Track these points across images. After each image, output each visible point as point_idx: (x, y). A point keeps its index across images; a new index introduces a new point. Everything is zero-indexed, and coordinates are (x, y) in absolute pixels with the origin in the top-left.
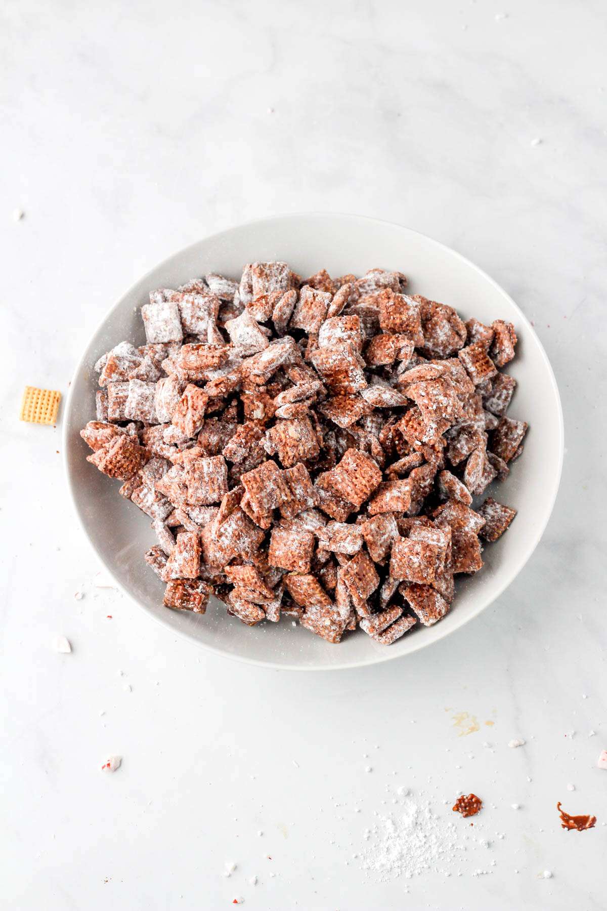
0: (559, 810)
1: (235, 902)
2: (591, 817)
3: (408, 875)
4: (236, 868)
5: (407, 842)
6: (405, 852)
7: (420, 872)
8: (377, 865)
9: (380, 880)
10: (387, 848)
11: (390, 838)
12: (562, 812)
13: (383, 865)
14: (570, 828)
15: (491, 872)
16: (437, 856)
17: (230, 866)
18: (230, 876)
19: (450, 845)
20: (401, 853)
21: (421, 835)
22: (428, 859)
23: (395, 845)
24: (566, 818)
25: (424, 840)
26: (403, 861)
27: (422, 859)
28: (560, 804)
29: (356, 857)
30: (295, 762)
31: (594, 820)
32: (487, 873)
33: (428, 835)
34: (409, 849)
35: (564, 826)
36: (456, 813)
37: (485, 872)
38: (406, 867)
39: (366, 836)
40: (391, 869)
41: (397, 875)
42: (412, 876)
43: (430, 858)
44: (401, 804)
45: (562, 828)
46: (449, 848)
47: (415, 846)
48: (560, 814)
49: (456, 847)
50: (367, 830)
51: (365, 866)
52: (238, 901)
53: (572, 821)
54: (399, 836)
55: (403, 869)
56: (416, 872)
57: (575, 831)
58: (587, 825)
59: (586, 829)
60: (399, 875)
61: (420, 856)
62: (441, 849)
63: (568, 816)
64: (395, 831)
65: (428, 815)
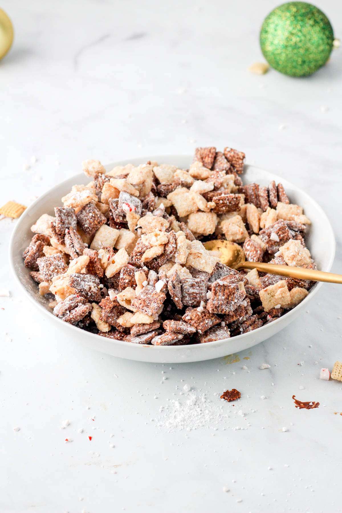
0: (294, 399)
1: (67, 440)
2: (316, 402)
3: (188, 429)
4: (69, 425)
6: (187, 418)
7: (196, 428)
9: (169, 432)
10: (175, 416)
11: (177, 412)
14: (301, 408)
15: (246, 429)
16: (209, 420)
17: (65, 424)
18: (64, 428)
19: (218, 415)
20: (184, 418)
21: (199, 410)
22: (202, 422)
23: (180, 414)
24: (298, 403)
25: (200, 412)
26: (185, 422)
27: (198, 421)
28: (294, 396)
29: (153, 420)
30: (116, 375)
31: (318, 404)
32: (244, 429)
33: (203, 410)
34: (190, 417)
35: (297, 407)
36: (223, 399)
37: (242, 428)
38: (187, 425)
40: (177, 426)
41: (180, 429)
42: (191, 430)
43: (204, 422)
44: (186, 395)
46: (218, 416)
47: (193, 415)
48: (295, 401)
49: (222, 416)
50: (161, 407)
53: (302, 404)
54: (183, 410)
55: (185, 427)
56: (194, 428)
57: (305, 409)
58: (313, 406)
59: (313, 408)
60: (182, 429)
61: (197, 420)
62: (211, 417)
63: (300, 402)
64: (180, 407)
65: (203, 400)
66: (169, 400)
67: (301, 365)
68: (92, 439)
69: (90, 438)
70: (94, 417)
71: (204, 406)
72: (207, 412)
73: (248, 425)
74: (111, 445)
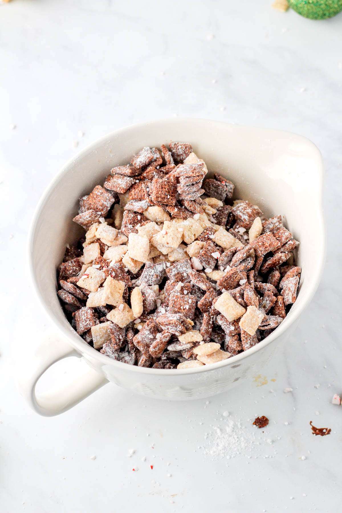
0: (311, 425)
1: (134, 470)
2: (328, 429)
3: (228, 457)
4: (134, 452)
5: (228, 440)
6: (227, 445)
7: (234, 456)
8: (211, 452)
9: (213, 460)
10: (217, 444)
11: (218, 438)
12: (312, 426)
13: (214, 452)
14: (317, 434)
15: (274, 457)
16: (244, 448)
17: (131, 451)
18: (131, 457)
19: (251, 442)
20: (225, 446)
21: (236, 437)
22: (239, 449)
23: (221, 442)
24: (314, 429)
25: (237, 440)
26: (226, 450)
28: (311, 422)
29: (200, 448)
31: (330, 430)
33: (239, 437)
34: (229, 444)
35: (313, 433)
36: (255, 426)
37: (270, 457)
38: (227, 453)
39: (205, 437)
40: (219, 454)
41: (222, 457)
42: (230, 458)
43: (240, 449)
44: (225, 421)
45: (313, 434)
46: (251, 444)
47: (232, 442)
49: (254, 444)
50: (206, 434)
51: (205, 453)
52: (135, 470)
53: (317, 431)
54: (223, 437)
55: (226, 455)
56: (232, 456)
57: (319, 436)
58: (326, 433)
59: (325, 435)
60: (223, 457)
61: (235, 448)
62: (246, 445)
63: (316, 428)
64: (221, 434)
65: (239, 426)
66: (212, 426)
67: (317, 388)
68: (153, 468)
69: (152, 467)
70: (154, 445)
71: (240, 432)
72: (242, 439)
73: (275, 453)
74: (169, 475)
